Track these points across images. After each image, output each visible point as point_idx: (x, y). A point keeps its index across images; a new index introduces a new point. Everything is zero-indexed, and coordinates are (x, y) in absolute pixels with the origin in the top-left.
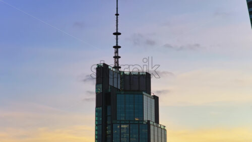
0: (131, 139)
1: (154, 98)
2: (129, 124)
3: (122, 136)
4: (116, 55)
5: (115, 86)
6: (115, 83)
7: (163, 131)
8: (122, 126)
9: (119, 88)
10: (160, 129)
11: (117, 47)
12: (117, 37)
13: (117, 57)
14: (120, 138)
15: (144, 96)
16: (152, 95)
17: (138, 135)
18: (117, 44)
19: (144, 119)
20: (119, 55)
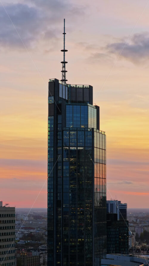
0: (78, 143)
1: (96, 108)
2: (77, 131)
3: (71, 141)
4: (64, 70)
5: (64, 97)
6: (63, 94)
7: (103, 136)
8: (71, 132)
9: (67, 99)
10: (101, 135)
11: (64, 63)
12: (64, 53)
13: (64, 72)
14: (69, 143)
15: (89, 107)
16: (94, 105)
17: (84, 140)
18: (64, 60)
19: (89, 127)
20: (66, 70)
